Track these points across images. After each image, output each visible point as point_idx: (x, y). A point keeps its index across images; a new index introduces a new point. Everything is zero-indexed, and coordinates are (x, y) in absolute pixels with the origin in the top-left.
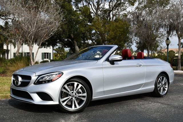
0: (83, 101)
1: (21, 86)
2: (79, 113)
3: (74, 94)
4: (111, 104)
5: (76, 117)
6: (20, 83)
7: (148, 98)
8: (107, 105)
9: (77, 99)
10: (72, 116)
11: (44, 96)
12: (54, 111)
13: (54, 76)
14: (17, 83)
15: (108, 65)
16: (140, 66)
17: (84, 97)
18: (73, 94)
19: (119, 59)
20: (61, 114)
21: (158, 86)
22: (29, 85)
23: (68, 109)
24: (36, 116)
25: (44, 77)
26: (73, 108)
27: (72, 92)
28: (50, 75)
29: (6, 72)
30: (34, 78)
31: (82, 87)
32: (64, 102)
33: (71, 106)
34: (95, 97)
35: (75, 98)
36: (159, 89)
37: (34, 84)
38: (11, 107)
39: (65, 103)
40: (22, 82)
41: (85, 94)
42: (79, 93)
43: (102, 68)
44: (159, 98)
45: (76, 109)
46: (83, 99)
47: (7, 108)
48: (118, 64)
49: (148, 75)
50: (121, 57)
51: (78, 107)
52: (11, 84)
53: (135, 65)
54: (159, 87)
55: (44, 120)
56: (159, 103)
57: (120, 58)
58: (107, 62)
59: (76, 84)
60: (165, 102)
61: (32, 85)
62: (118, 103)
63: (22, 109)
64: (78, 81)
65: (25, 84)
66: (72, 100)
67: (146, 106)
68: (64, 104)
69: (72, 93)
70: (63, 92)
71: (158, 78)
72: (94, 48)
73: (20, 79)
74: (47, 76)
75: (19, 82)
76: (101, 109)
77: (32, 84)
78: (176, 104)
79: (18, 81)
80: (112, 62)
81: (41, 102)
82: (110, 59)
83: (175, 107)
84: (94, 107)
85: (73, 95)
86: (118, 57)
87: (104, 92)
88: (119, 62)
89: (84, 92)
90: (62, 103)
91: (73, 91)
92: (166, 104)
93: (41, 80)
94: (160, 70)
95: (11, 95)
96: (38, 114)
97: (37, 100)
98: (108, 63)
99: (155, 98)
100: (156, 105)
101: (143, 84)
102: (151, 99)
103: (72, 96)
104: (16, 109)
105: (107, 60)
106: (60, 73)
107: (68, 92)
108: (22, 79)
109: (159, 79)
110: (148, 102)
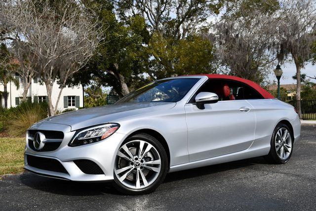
0: (155, 173)
1: (44, 150)
2: (148, 194)
3: (139, 161)
5: (145, 201)
6: (42, 145)
8: (194, 178)
9: (144, 169)
10: (138, 200)
11: (88, 166)
12: (104, 192)
13: (104, 130)
14: (38, 145)
15: (194, 109)
16: (246, 111)
17: (156, 166)
18: (137, 161)
19: (212, 99)
20: (118, 197)
21: (276, 144)
22: (61, 148)
23: (129, 188)
24: (74, 202)
25: (86, 133)
26: (138, 186)
27: (135, 157)
28: (96, 129)
30: (68, 135)
34: (173, 167)
35: (141, 168)
36: (277, 149)
37: (69, 145)
38: (26, 187)
40: (46, 143)
42: (147, 158)
43: (185, 115)
44: (279, 165)
45: (143, 187)
46: (154, 169)
47: (20, 190)
48: (210, 108)
49: (259, 127)
50: (215, 95)
51: (147, 184)
52: (26, 147)
53: (238, 109)
54: (277, 146)
56: (281, 173)
57: (214, 97)
58: (191, 104)
59: (142, 143)
60: (291, 171)
61: (65, 147)
62: (212, 175)
63: (47, 191)
65: (52, 146)
66: (136, 172)
67: (261, 178)
69: (136, 159)
70: (120, 158)
71: (276, 130)
73: (43, 138)
74: (92, 130)
75: (41, 142)
76: (185, 186)
77: (66, 145)
78: (310, 174)
79: (39, 141)
80: (201, 105)
81: (83, 176)
83: (310, 180)
84: (173, 184)
85: (137, 163)
87: (189, 157)
88: (211, 105)
89: (156, 158)
91: (137, 157)
92: (293, 175)
93: (81, 138)
94: (278, 116)
95: (26, 167)
96: (78, 197)
97: (75, 173)
98: (193, 107)
99: (271, 165)
100: (277, 177)
101: (252, 141)
102: (266, 167)
103: (137, 165)
104: (37, 192)
105: (192, 101)
106: (114, 125)
107: (128, 158)
108: (46, 138)
109: (278, 133)
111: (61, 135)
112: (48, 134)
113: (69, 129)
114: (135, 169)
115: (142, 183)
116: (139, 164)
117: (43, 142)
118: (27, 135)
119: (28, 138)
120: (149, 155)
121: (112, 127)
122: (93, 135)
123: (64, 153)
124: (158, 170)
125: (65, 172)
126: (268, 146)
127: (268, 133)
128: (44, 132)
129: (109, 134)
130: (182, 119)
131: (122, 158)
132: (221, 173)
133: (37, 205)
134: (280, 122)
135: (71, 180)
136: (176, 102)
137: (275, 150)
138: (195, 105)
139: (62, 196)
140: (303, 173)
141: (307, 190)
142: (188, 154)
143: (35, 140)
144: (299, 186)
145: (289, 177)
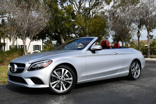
3: (62, 78)
4: (93, 86)
6: (15, 70)
7: (124, 81)
9: (64, 82)
14: (13, 70)
15: (90, 53)
16: (117, 54)
17: (70, 81)
18: (61, 78)
19: (99, 48)
21: (132, 71)
27: (60, 77)
28: (41, 63)
29: (3, 62)
31: (68, 72)
32: (53, 85)
33: (59, 89)
35: (63, 82)
39: (55, 86)
40: (17, 69)
41: (71, 79)
43: (85, 56)
44: (133, 81)
45: (64, 91)
46: (69, 82)
47: (5, 92)
48: (98, 53)
54: (133, 72)
55: (37, 101)
56: (133, 85)
60: (139, 84)
63: (18, 92)
64: (65, 67)
66: (61, 84)
67: (123, 87)
68: (53, 87)
71: (132, 64)
72: (78, 40)
73: (16, 67)
74: (39, 63)
75: (15, 69)
79: (14, 68)
80: (94, 51)
81: (34, 85)
82: (92, 48)
83: (146, 88)
86: (99, 47)
87: (87, 77)
89: (70, 77)
90: (51, 86)
92: (139, 86)
98: (90, 52)
99: (130, 81)
103: (61, 80)
105: (89, 49)
109: (133, 65)
110: (124, 84)
111: (24, 65)
112: (18, 65)
113: (28, 63)
114: (60, 82)
115: (63, 89)
116: (62, 80)
117: (16, 69)
118: (9, 65)
119: (9, 66)
120: (67, 75)
121: (48, 62)
122: (39, 66)
123: (26, 74)
124: (71, 83)
125: (26, 83)
126: (128, 71)
127: (128, 65)
128: (17, 64)
129: (47, 65)
130: (84, 58)
131: (54, 77)
132: (104, 84)
133: (12, 99)
134: (134, 60)
135: (28, 87)
136: (81, 50)
137: (131, 73)
138: (91, 52)
139: (25, 95)
140: (144, 85)
141: (144, 93)
142: (86, 75)
143: (12, 68)
144: (140, 91)
145: (137, 87)
